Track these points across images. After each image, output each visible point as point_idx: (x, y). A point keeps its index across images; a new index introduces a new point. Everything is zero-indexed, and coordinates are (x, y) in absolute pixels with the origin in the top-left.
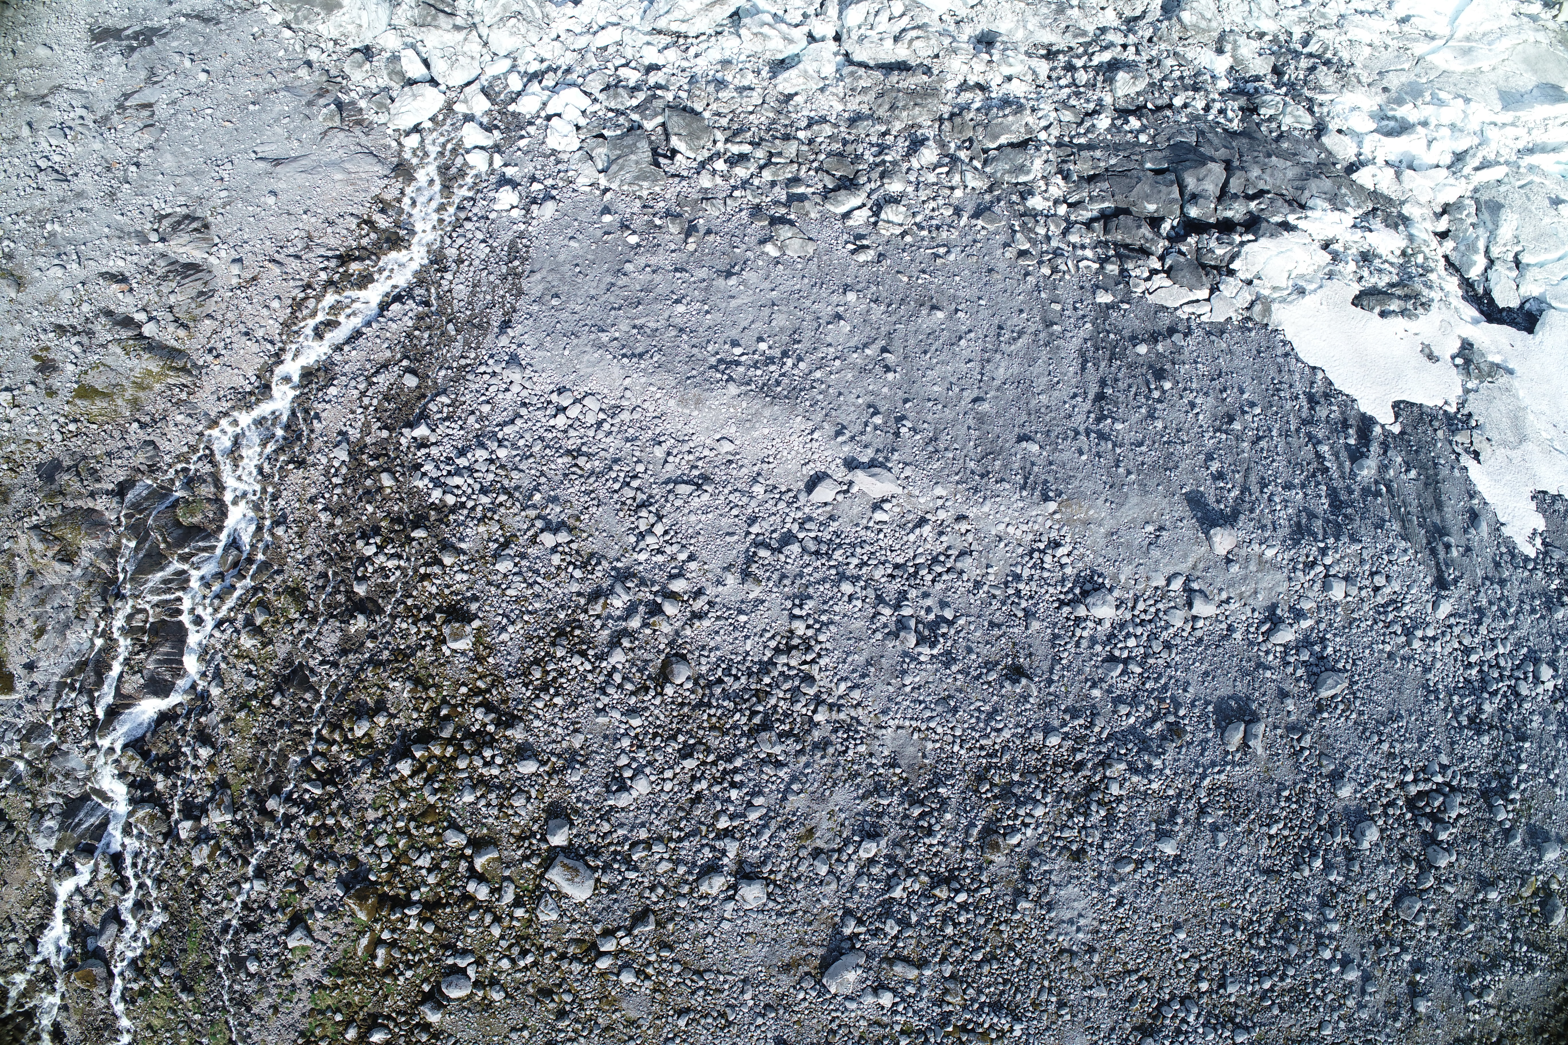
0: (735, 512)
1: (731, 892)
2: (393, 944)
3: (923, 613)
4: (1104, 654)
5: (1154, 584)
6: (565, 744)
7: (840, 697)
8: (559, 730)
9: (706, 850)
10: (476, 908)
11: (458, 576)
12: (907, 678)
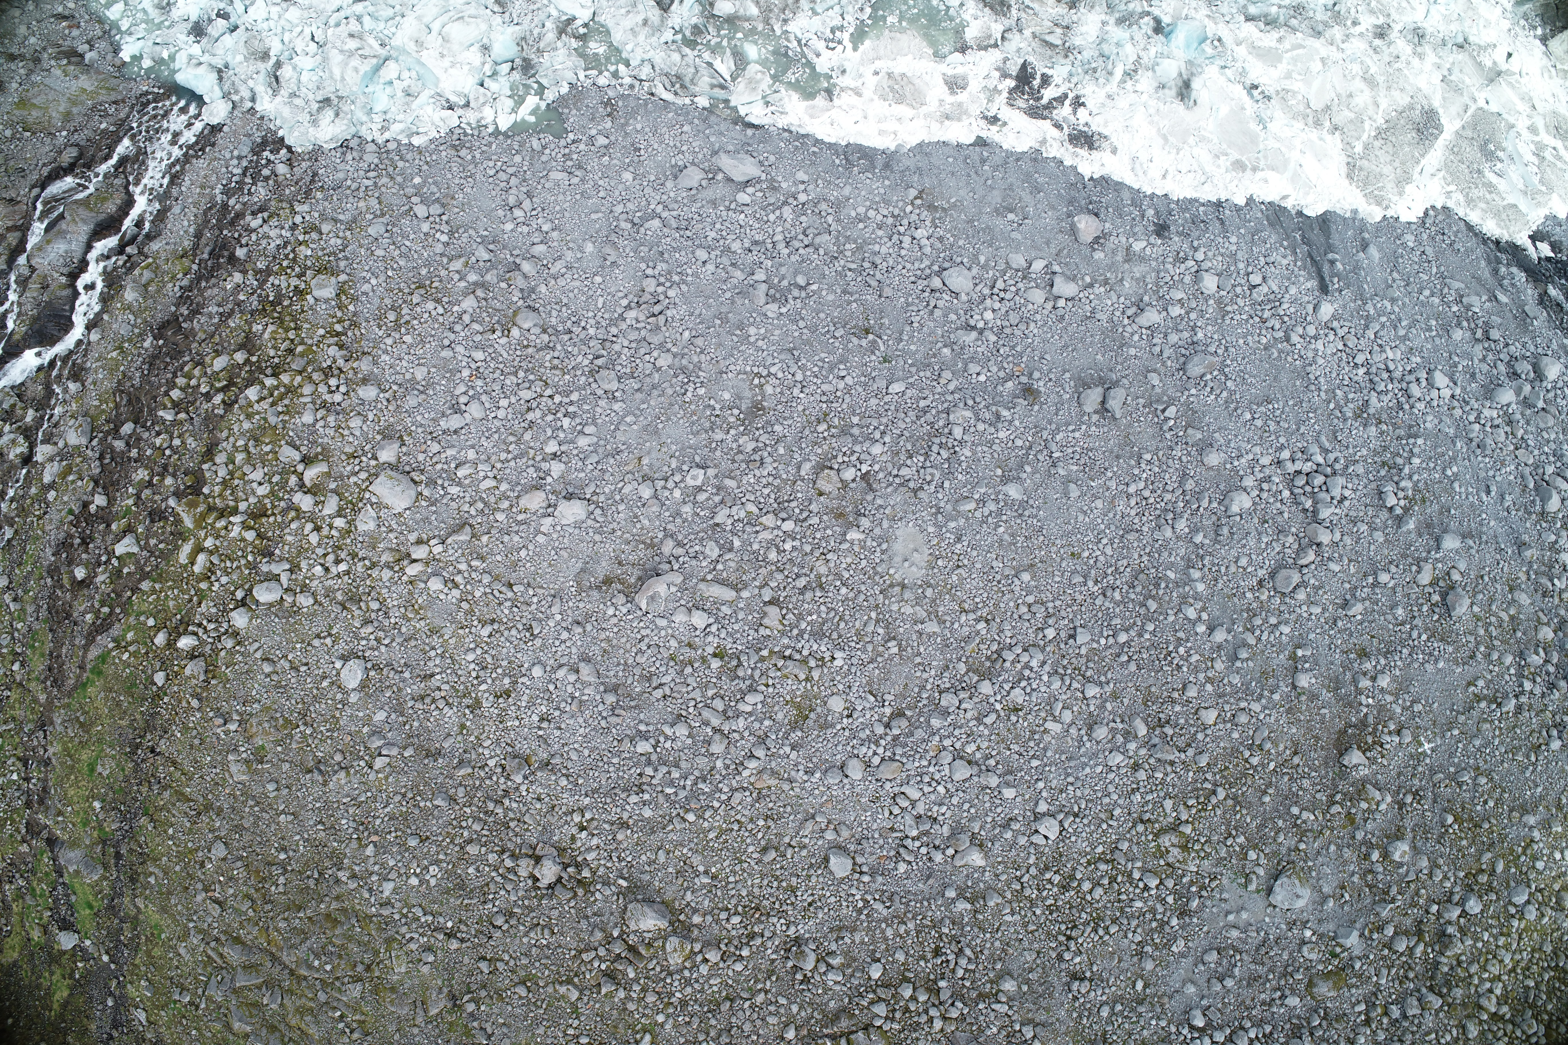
0: (603, 194)
1: (551, 510)
2: (215, 551)
3: (777, 280)
4: (959, 323)
6: (408, 376)
7: (683, 347)
8: (404, 363)
9: (531, 471)
10: (298, 517)
11: (333, 241)
12: (752, 331)
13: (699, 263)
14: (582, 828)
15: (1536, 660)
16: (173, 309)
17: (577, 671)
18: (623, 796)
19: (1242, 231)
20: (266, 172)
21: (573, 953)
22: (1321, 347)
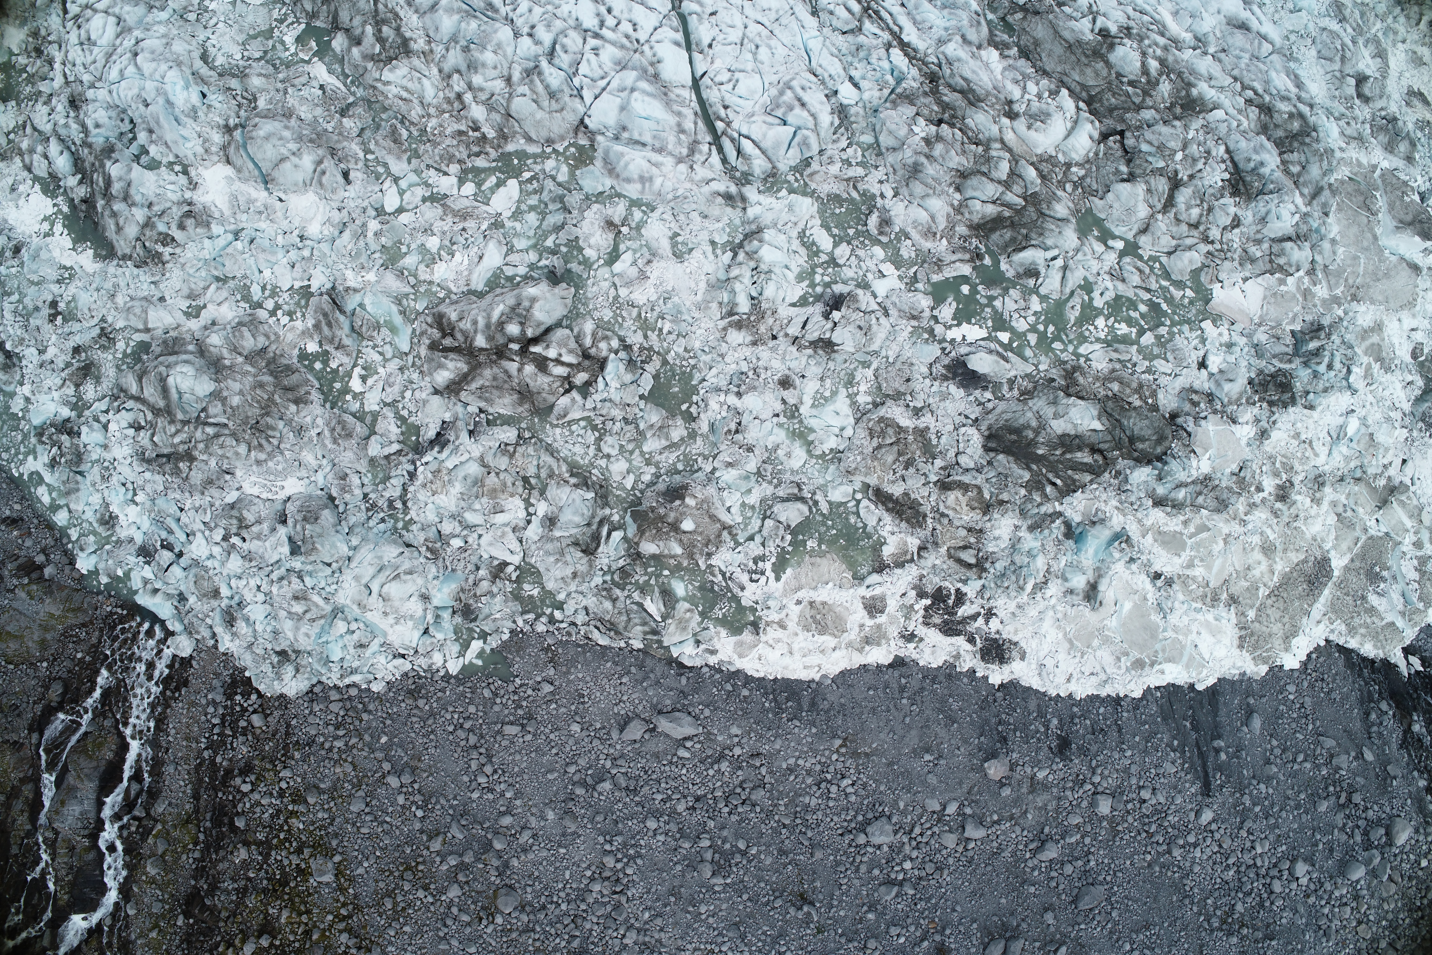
0: (554, 751)
3: (719, 842)
4: (881, 878)
5: (931, 810)
7: (646, 923)
11: (320, 815)
12: (703, 909)
13: (651, 833)
16: (193, 882)
19: (1137, 739)
20: (243, 723)
22: (1198, 854)
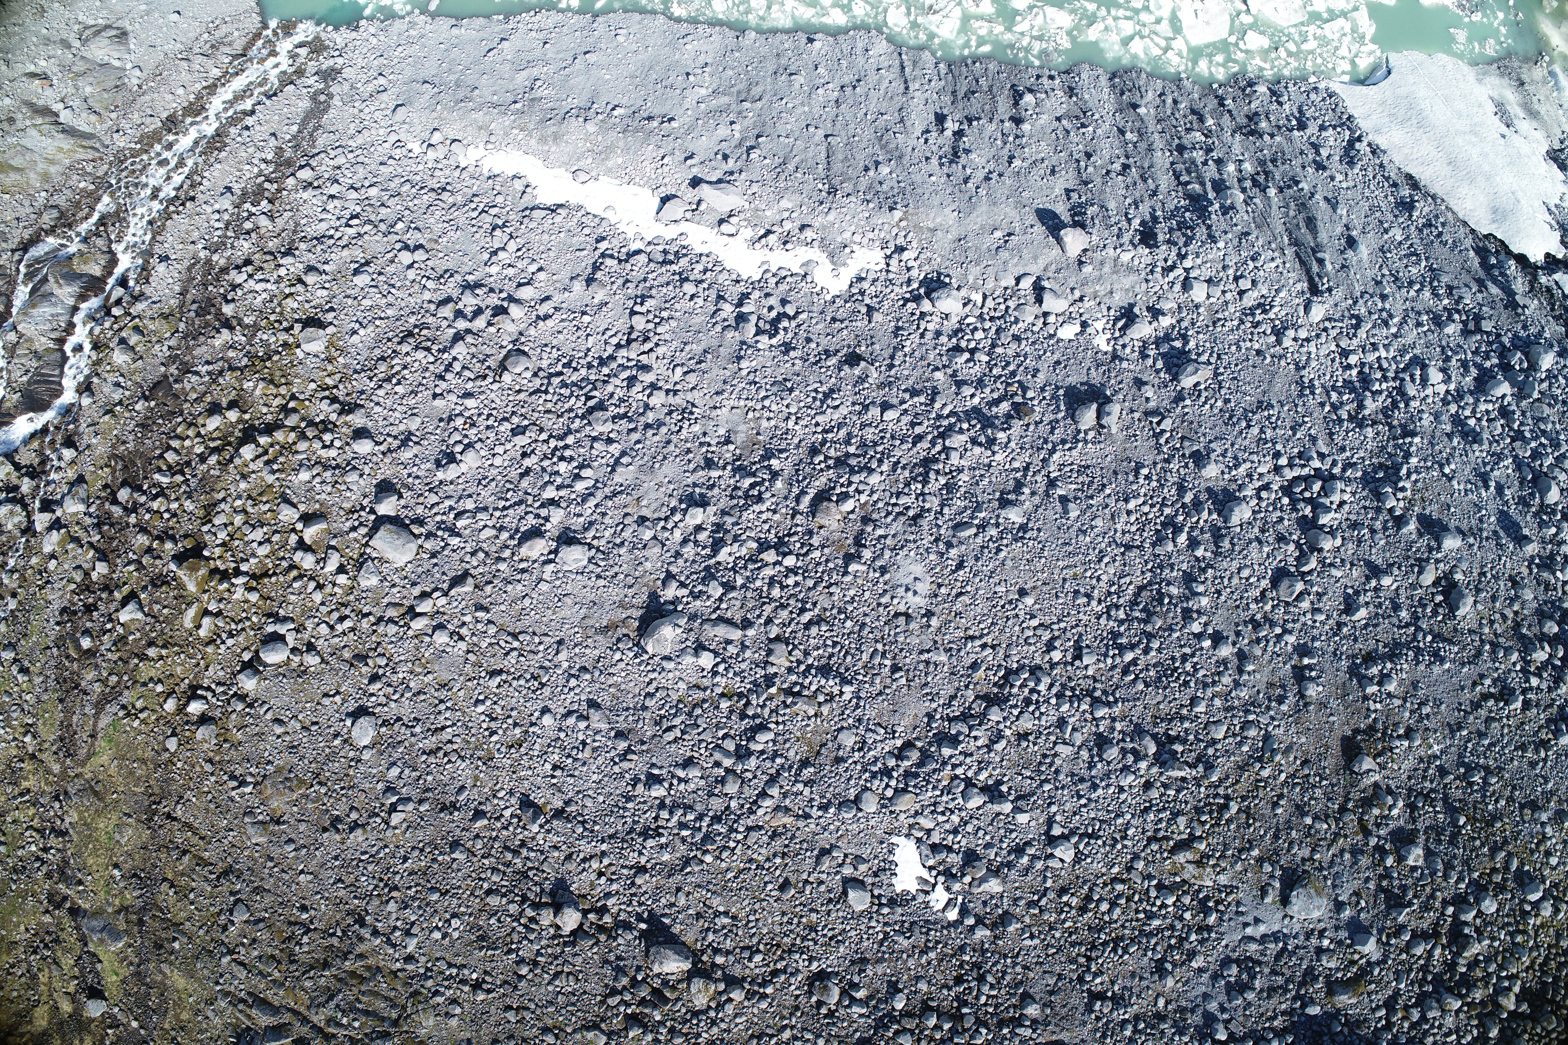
0: (587, 231)
1: (552, 556)
2: (219, 614)
3: (765, 310)
4: (950, 345)
5: (1004, 284)
6: (402, 427)
7: (676, 383)
8: (397, 414)
9: (530, 517)
10: (300, 577)
11: (318, 293)
12: (744, 365)
13: (688, 297)
14: (600, 874)
15: (1540, 656)
16: (163, 369)
17: (587, 718)
18: (640, 840)
19: (1230, 234)
20: (248, 225)
21: (599, 998)
22: (1313, 350)
